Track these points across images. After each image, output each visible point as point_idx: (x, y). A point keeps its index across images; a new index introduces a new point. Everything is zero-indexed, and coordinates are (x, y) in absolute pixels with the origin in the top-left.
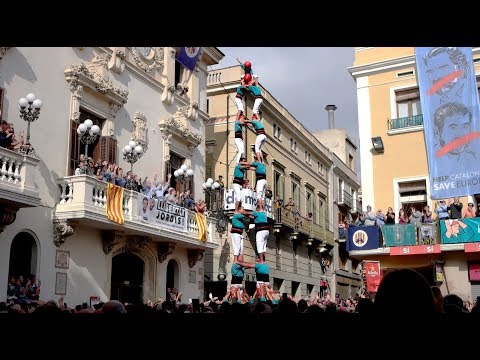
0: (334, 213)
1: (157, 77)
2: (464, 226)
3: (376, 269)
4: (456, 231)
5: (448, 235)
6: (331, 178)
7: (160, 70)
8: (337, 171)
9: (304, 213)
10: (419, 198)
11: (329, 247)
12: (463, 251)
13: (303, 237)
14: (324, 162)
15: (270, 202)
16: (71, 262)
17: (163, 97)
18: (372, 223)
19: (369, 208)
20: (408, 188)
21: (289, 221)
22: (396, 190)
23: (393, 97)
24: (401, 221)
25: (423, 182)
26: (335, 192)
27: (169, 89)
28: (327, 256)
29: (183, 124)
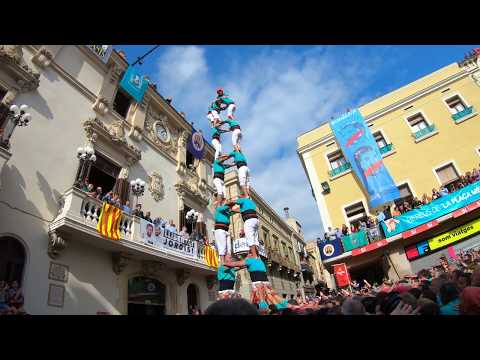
0: (297, 257)
1: (172, 154)
2: (398, 222)
3: (343, 270)
4: (393, 226)
5: (389, 230)
6: (293, 240)
7: (175, 152)
8: (295, 236)
9: (283, 255)
10: (361, 215)
11: (298, 274)
12: (402, 239)
13: (285, 268)
14: (289, 231)
15: (263, 247)
16: (71, 277)
17: (177, 169)
18: (334, 238)
19: (330, 229)
20: (352, 210)
21: (276, 259)
22: (345, 214)
23: (327, 160)
24: (353, 232)
25: (361, 204)
26: (296, 246)
27: (181, 164)
28: (297, 279)
29: (193, 187)
